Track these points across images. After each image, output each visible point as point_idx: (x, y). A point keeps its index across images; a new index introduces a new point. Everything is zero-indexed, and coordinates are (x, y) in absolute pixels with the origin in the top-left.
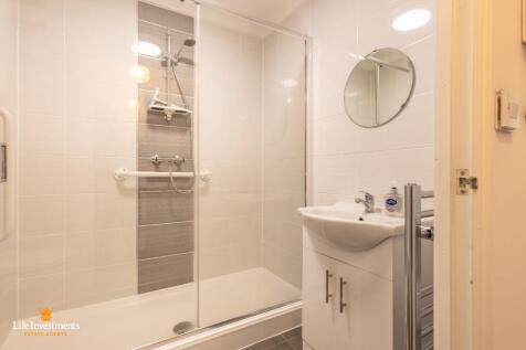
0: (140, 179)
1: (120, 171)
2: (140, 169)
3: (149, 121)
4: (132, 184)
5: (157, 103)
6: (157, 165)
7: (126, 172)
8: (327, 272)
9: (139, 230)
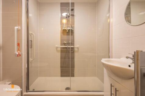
0: (61, 48)
1: (57, 46)
2: (61, 45)
3: (63, 33)
4: (59, 49)
5: (65, 28)
6: (65, 44)
7: (58, 46)
8: (111, 84)
9: (61, 61)
